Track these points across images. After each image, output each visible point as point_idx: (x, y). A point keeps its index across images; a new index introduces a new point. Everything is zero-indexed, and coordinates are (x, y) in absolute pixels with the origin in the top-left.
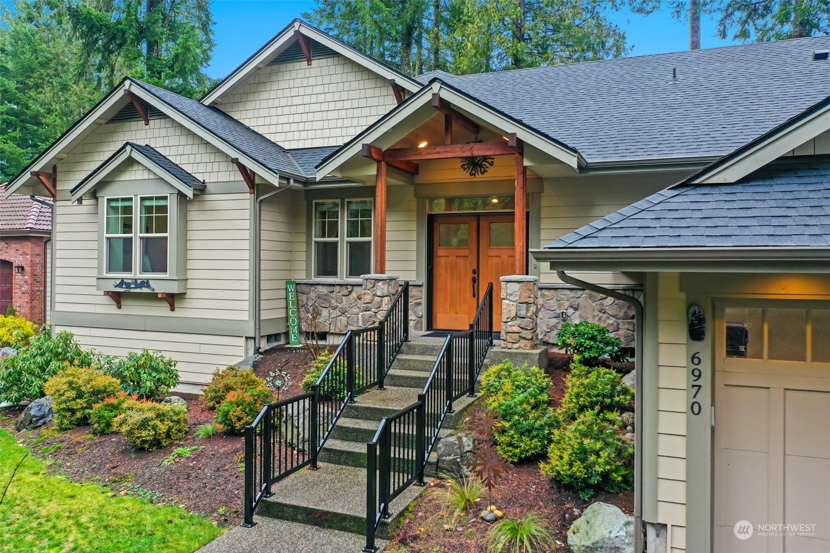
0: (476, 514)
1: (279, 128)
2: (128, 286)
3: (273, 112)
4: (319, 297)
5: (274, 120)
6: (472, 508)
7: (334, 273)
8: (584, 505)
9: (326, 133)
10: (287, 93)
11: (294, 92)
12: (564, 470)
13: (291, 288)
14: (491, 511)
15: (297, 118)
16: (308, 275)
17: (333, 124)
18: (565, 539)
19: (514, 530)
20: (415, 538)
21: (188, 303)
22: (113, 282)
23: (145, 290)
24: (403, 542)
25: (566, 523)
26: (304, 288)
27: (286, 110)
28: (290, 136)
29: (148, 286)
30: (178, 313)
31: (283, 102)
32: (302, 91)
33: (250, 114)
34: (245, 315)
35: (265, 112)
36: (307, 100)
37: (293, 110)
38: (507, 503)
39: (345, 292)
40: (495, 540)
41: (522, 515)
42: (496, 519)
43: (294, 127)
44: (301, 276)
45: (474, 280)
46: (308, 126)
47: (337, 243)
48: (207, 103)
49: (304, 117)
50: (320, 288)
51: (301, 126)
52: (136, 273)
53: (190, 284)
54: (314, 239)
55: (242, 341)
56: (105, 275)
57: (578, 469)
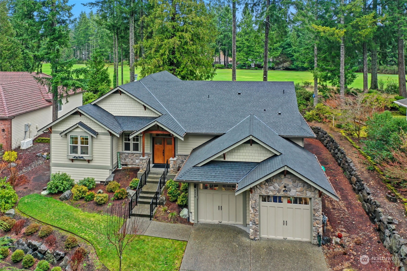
0: (166, 212)
1: (112, 110)
2: (77, 158)
3: (110, 106)
4: (125, 156)
5: (111, 108)
6: (166, 211)
7: (129, 150)
8: (182, 209)
9: (125, 113)
10: (114, 101)
11: (116, 101)
12: (180, 204)
13: (118, 154)
14: (169, 211)
15: (117, 108)
16: (122, 151)
17: (127, 110)
18: (179, 215)
19: (172, 214)
20: (157, 217)
21: (93, 161)
22: (72, 157)
23: (82, 159)
24: (156, 218)
25: (179, 212)
26: (122, 154)
27: (114, 106)
28: (115, 112)
29: (83, 158)
30: (90, 164)
31: (113, 103)
32: (118, 101)
33: (104, 105)
34: (109, 164)
35: (108, 106)
36: (120, 104)
37: (116, 106)
38: (171, 209)
39: (132, 155)
40: (169, 216)
41: (173, 211)
42: (170, 212)
43: (117, 110)
44: (120, 151)
45: (163, 152)
46: (120, 110)
47: (130, 143)
48: (92, 104)
49: (119, 108)
50: (126, 154)
51: (119, 110)
52: (79, 154)
53: (94, 157)
54: (124, 142)
55: (109, 171)
56: (70, 155)
57: (182, 203)
